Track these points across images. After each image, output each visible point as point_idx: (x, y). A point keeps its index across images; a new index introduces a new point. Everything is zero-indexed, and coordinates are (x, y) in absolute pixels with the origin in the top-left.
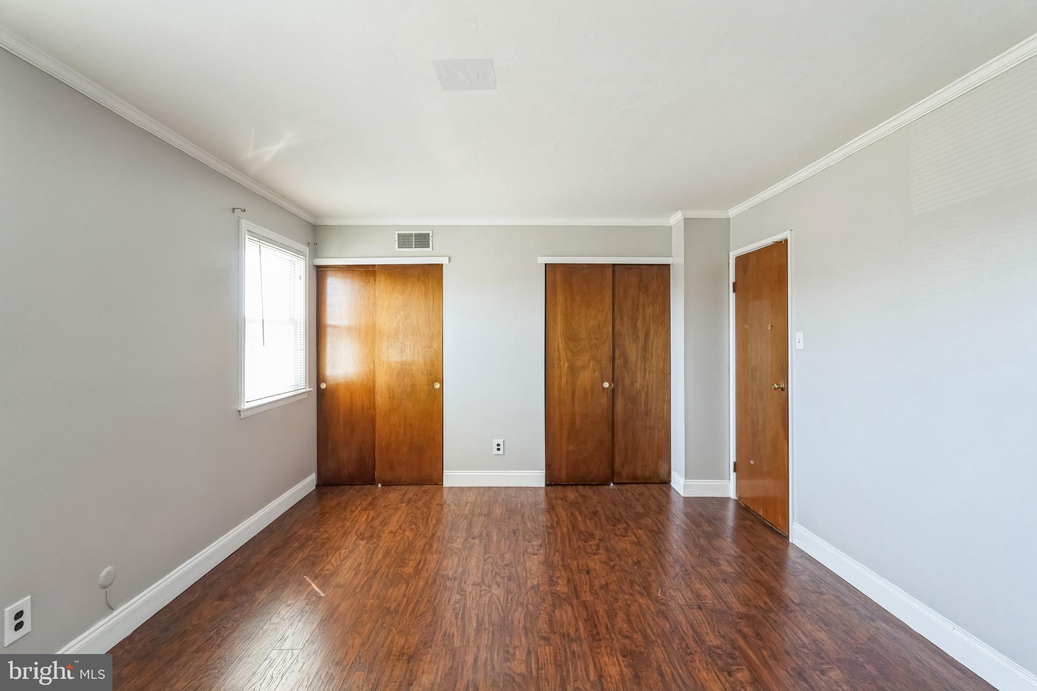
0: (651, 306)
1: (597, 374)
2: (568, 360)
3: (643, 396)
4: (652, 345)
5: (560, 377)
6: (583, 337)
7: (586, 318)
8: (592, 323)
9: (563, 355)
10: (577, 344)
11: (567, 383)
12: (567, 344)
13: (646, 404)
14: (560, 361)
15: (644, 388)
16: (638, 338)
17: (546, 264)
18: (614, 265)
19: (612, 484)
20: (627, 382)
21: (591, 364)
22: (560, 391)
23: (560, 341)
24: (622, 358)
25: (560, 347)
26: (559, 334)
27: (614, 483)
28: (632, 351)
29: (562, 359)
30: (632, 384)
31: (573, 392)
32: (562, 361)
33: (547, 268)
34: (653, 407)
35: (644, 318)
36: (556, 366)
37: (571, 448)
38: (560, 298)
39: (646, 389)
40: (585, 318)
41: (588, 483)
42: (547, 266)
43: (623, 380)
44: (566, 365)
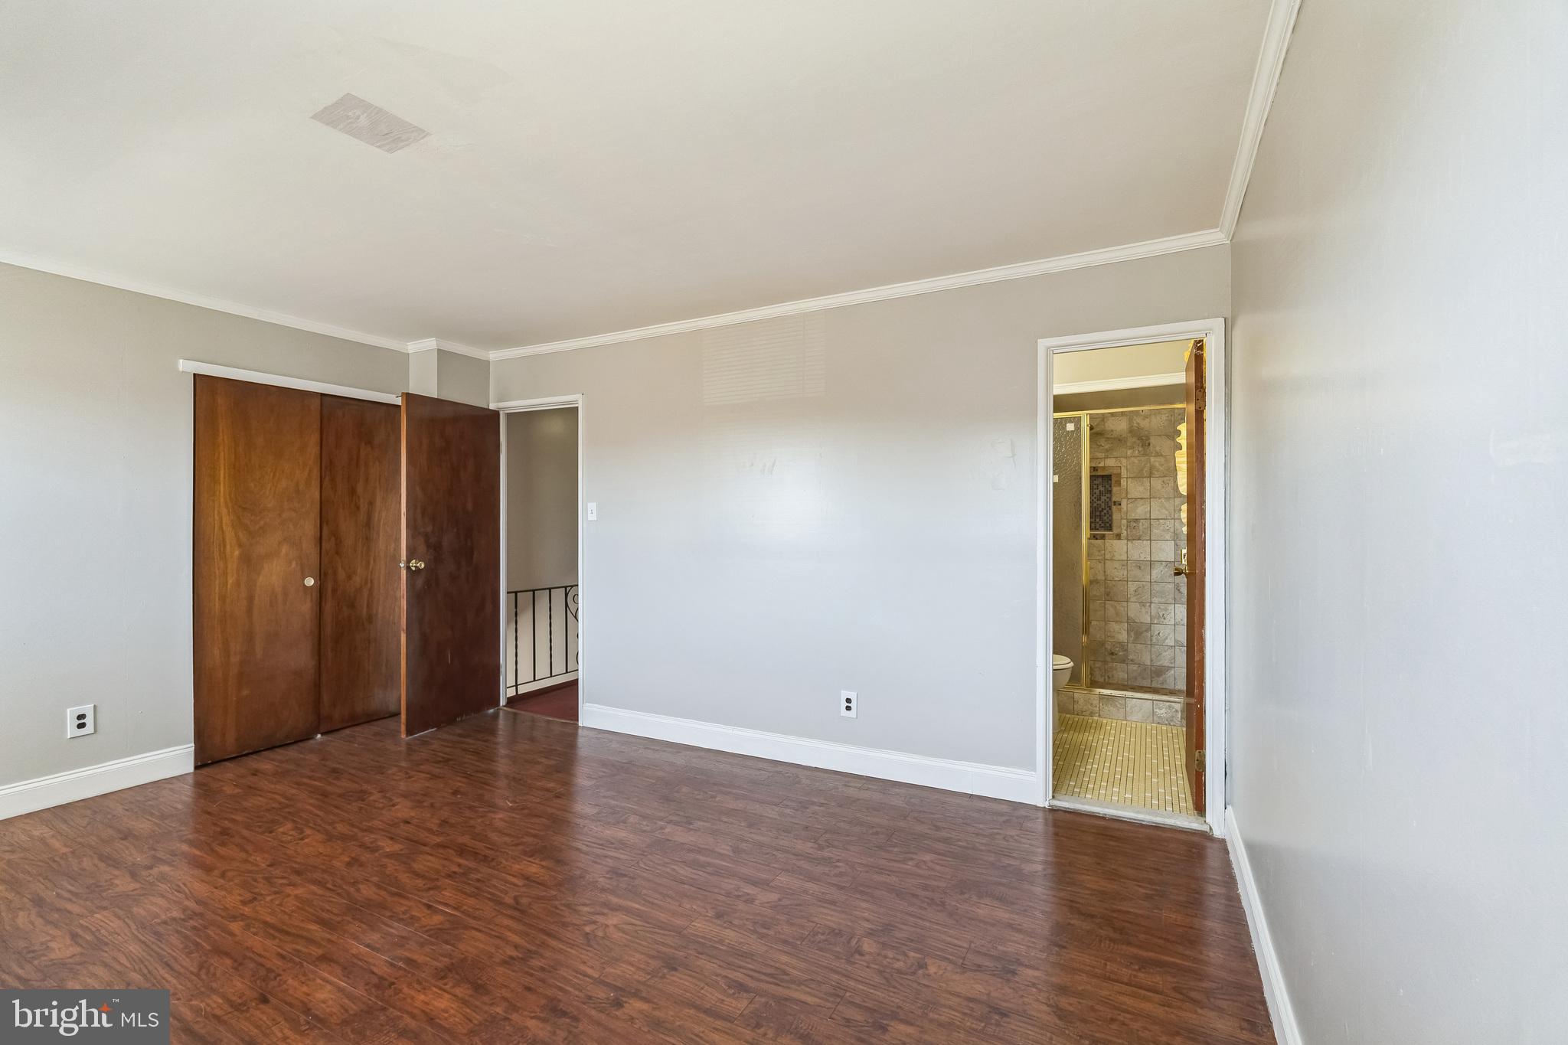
0: (377, 463)
1: (294, 565)
2: (240, 545)
3: (366, 594)
4: (379, 520)
5: (225, 573)
6: (269, 506)
7: (274, 475)
8: (284, 483)
9: (229, 534)
10: (258, 518)
11: (238, 584)
12: (238, 517)
13: (369, 606)
14: (225, 546)
15: (366, 583)
16: (358, 508)
17: (194, 374)
18: (322, 395)
19: (319, 736)
20: (342, 575)
21: (284, 549)
22: (223, 599)
23: (224, 511)
24: (333, 538)
25: (224, 522)
26: (222, 500)
27: (322, 734)
28: (348, 528)
29: (228, 541)
30: (349, 578)
31: (250, 599)
32: (228, 547)
33: (197, 381)
34: (380, 610)
35: (367, 480)
36: (216, 554)
37: (245, 692)
38: (224, 437)
39: (369, 585)
40: (272, 475)
41: (278, 744)
42: (197, 377)
43: (335, 573)
44: (237, 553)
